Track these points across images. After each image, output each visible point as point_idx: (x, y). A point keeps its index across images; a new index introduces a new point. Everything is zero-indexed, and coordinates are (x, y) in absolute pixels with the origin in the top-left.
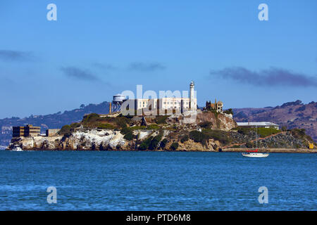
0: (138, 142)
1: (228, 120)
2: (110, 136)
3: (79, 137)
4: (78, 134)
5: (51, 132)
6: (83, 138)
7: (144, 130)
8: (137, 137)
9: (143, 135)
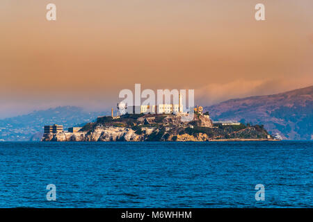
0: (146, 136)
1: (206, 120)
2: (123, 132)
3: (100, 133)
4: (99, 131)
5: (75, 129)
6: (103, 133)
7: (149, 127)
8: (145, 132)
9: (149, 131)
